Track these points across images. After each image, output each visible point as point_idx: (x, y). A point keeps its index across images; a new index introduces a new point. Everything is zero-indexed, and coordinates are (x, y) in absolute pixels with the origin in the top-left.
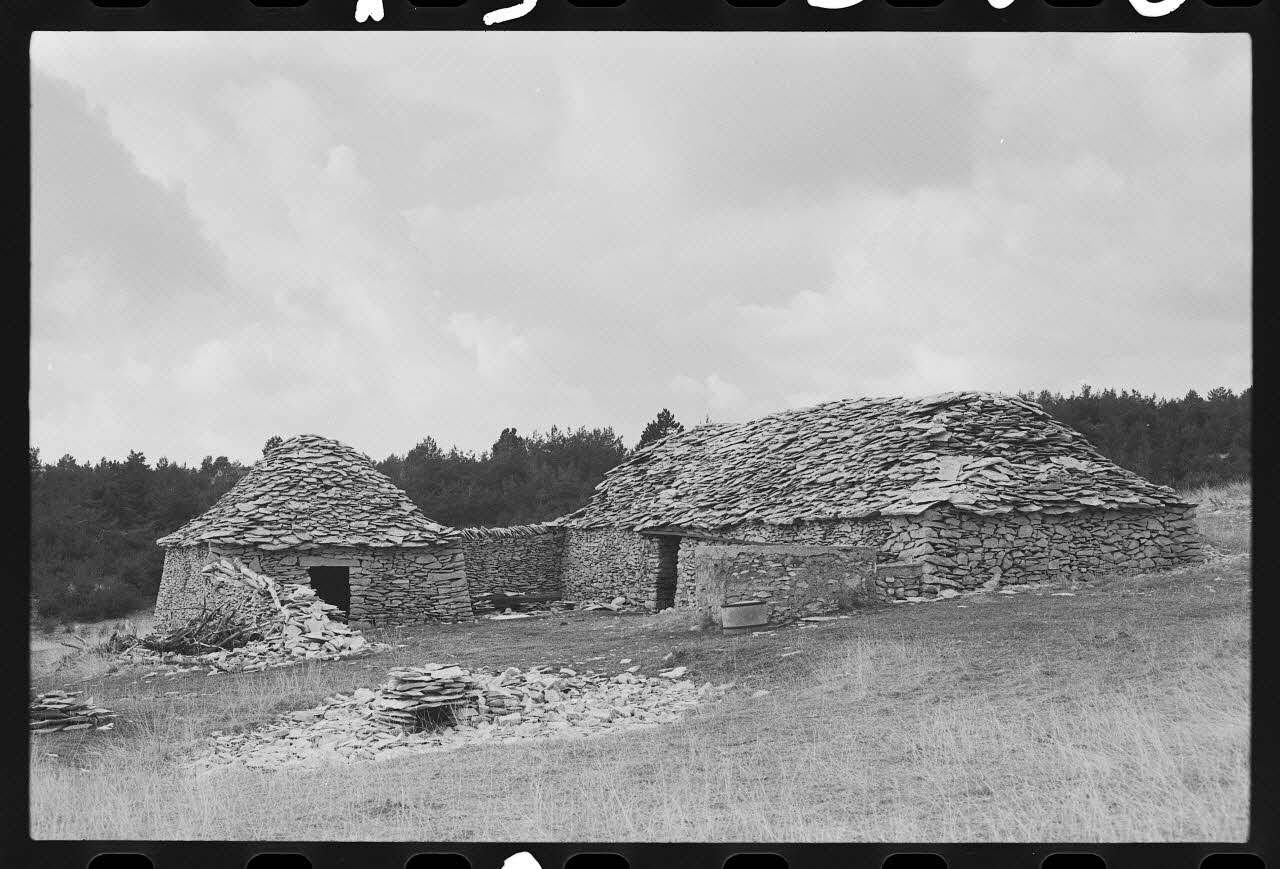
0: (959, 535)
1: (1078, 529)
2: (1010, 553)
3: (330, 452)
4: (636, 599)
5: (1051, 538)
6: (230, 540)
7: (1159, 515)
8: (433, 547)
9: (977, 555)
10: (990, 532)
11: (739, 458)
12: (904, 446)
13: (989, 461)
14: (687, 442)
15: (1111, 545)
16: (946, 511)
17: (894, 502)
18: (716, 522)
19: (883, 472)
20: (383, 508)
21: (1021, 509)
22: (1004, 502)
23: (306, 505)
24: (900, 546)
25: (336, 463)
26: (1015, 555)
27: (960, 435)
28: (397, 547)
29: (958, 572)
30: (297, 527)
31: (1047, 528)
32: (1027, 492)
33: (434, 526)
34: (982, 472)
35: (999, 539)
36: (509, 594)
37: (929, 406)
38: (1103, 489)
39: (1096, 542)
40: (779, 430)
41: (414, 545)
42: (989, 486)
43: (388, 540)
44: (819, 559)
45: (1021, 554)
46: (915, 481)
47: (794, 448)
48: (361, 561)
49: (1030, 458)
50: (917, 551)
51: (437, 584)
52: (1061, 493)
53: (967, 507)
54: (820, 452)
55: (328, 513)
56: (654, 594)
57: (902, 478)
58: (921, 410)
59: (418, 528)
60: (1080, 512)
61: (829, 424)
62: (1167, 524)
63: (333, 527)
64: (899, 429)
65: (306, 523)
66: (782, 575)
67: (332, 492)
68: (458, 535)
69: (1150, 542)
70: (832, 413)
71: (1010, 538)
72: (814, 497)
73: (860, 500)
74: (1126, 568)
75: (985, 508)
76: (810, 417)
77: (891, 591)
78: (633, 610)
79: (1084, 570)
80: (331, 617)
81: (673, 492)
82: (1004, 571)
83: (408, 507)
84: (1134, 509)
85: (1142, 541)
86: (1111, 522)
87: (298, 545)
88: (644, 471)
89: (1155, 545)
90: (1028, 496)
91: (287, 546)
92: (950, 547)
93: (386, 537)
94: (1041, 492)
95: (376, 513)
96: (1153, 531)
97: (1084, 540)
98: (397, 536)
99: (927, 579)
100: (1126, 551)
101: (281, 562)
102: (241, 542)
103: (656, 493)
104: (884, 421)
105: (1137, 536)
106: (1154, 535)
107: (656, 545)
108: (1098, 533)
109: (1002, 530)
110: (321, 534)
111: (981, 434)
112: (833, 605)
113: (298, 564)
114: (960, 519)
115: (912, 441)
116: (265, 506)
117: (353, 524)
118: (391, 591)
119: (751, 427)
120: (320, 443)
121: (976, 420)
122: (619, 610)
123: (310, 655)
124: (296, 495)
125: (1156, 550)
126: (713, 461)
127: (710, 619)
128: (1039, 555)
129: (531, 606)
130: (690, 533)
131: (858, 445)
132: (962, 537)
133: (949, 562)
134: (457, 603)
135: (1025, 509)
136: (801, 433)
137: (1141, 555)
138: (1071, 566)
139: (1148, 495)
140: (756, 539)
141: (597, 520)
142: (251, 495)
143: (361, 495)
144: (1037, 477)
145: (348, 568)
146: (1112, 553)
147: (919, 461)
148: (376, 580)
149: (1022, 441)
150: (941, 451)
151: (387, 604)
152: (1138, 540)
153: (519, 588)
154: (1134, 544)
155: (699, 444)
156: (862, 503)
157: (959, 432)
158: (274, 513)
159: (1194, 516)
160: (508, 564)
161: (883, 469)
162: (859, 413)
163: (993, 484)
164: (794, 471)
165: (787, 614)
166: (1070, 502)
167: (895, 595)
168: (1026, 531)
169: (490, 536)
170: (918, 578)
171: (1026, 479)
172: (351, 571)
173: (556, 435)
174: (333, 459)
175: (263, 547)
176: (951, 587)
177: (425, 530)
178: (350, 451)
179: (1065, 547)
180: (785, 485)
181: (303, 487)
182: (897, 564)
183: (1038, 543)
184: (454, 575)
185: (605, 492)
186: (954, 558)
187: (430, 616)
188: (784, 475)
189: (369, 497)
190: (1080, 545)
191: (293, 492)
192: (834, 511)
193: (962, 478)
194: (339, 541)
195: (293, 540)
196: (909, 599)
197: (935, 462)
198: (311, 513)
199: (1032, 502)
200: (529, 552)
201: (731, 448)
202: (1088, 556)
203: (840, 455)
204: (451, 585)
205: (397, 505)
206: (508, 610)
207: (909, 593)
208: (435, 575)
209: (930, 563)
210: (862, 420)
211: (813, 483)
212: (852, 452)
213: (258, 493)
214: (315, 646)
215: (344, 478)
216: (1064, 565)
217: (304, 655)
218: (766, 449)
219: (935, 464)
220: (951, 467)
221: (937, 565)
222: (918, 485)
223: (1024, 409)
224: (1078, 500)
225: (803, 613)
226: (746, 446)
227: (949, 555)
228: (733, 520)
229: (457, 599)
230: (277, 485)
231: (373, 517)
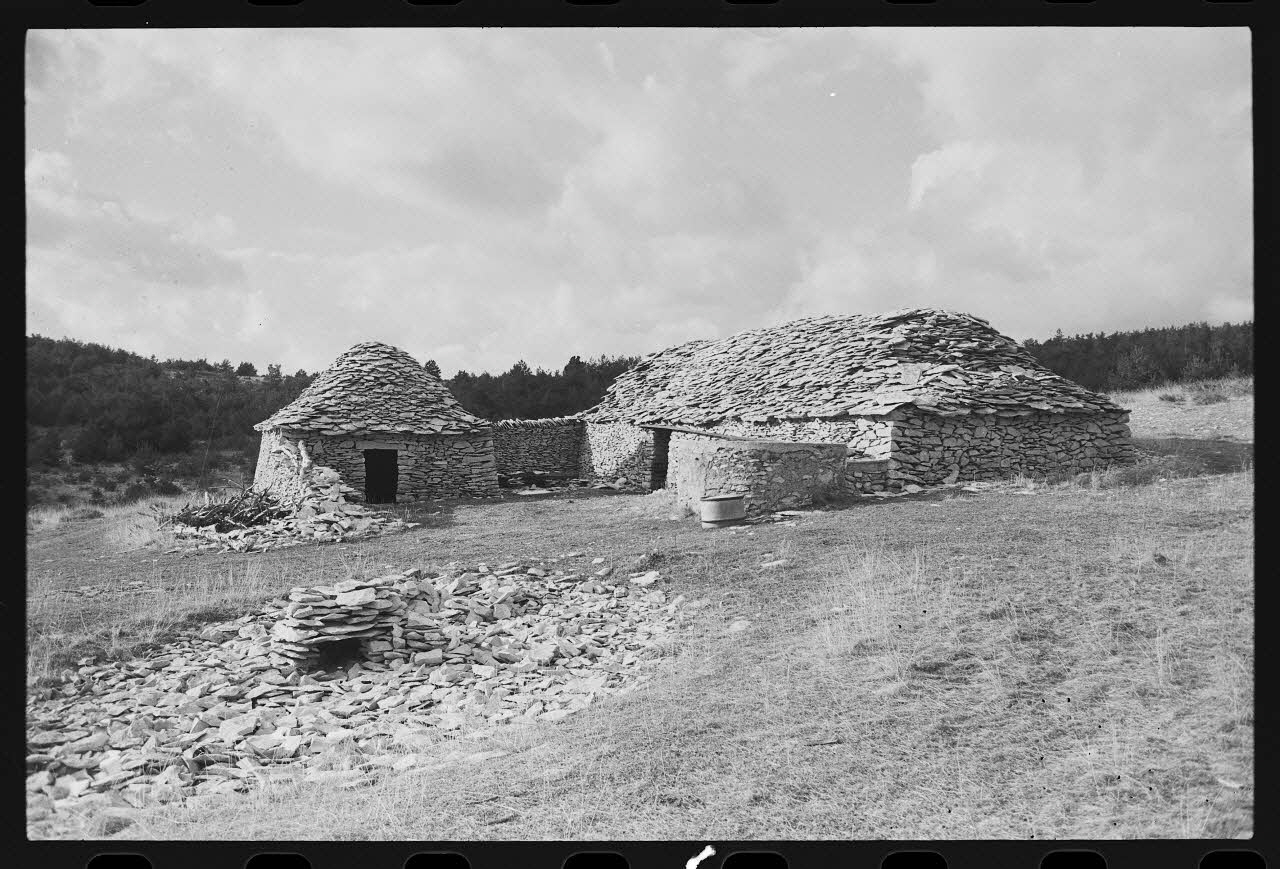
0: (922, 435)
1: (1027, 431)
2: (967, 451)
3: (386, 355)
4: (635, 480)
5: (1003, 439)
6: (295, 426)
7: (1097, 419)
8: (467, 435)
9: (937, 453)
10: (950, 431)
11: (721, 366)
12: (867, 354)
13: (946, 368)
14: (679, 354)
15: (1056, 445)
16: (910, 413)
17: (860, 403)
18: (701, 418)
19: (848, 377)
20: (428, 402)
21: (977, 411)
22: (962, 405)
23: (364, 399)
24: (866, 443)
25: (392, 364)
26: (971, 453)
27: (918, 345)
28: (437, 435)
29: (921, 468)
30: (355, 416)
31: (1000, 430)
32: (983, 396)
33: (469, 418)
34: (940, 377)
35: (957, 438)
36: (537, 472)
37: (889, 319)
38: (1049, 395)
39: (1042, 443)
40: (755, 342)
41: (451, 433)
42: (947, 390)
43: (430, 429)
44: (794, 456)
45: (977, 453)
46: (879, 384)
47: (767, 357)
48: (407, 445)
49: (980, 367)
50: (883, 448)
51: (470, 465)
52: (1013, 398)
53: (931, 409)
54: (791, 360)
55: (382, 405)
56: (649, 477)
57: (867, 382)
58: (882, 323)
59: (455, 419)
60: (1030, 416)
61: (798, 337)
62: (1104, 427)
63: (385, 417)
64: (863, 340)
65: (363, 413)
66: (759, 470)
67: (386, 389)
68: (489, 425)
69: (1090, 444)
70: (800, 328)
71: (967, 438)
72: (786, 398)
73: (827, 401)
74: (1068, 466)
75: (945, 410)
76: (781, 332)
77: (859, 485)
78: (632, 489)
79: (1032, 468)
80: (348, 498)
81: (666, 393)
82: (961, 468)
83: (449, 402)
84: (1076, 414)
85: (1083, 443)
86: (1056, 425)
87: (354, 432)
88: (644, 377)
89: (1094, 446)
90: (983, 400)
91: (344, 432)
92: (914, 445)
93: (429, 426)
94: (995, 396)
95: (422, 406)
96: (1092, 434)
97: (1032, 441)
98: (437, 425)
99: (892, 475)
100: (1068, 451)
101: (341, 446)
102: (307, 428)
103: (653, 395)
104: (846, 333)
105: (1078, 438)
106: (1093, 437)
107: (652, 436)
108: (1044, 435)
109: (961, 431)
110: (374, 422)
111: (937, 344)
112: (807, 498)
113: (354, 447)
114: (923, 419)
115: (875, 350)
116: (329, 399)
117: (401, 415)
118: (432, 471)
119: (732, 340)
120: (380, 349)
121: (932, 332)
122: (620, 489)
123: (317, 535)
124: (356, 390)
125: (1096, 452)
126: (700, 368)
127: (690, 510)
128: (992, 453)
129: (554, 482)
130: (678, 427)
131: (824, 354)
132: (925, 436)
133: (913, 459)
134: (486, 481)
135: (981, 412)
136: (774, 344)
137: (1081, 455)
138: (1020, 465)
139: (1088, 402)
140: (734, 434)
141: (607, 414)
142: (321, 390)
143: (410, 391)
144: (991, 383)
145: (396, 451)
146: (1057, 453)
147: (881, 367)
148: (420, 462)
149: (974, 350)
150: (901, 358)
151: (429, 481)
152: (1079, 442)
153: (544, 468)
154: (1075, 445)
155: (689, 355)
156: (829, 404)
157: (917, 342)
158: (336, 405)
159: (1128, 421)
160: (536, 449)
161: (849, 374)
162: (824, 328)
163: (952, 389)
164: (767, 376)
165: (763, 507)
166: (1021, 406)
167: (863, 490)
168: (982, 432)
169: (523, 426)
170: (884, 473)
171: (981, 384)
172: (400, 454)
173: (605, 360)
174: (389, 361)
175: (324, 432)
176: (914, 482)
177: (462, 421)
178: (405, 355)
179: (1015, 446)
180: (760, 387)
181: (363, 384)
182: (864, 460)
183: (992, 443)
184: (485, 458)
185: (614, 393)
186: (917, 455)
187: (465, 492)
188: (759, 379)
189: (417, 393)
190: (1029, 445)
191: (354, 388)
192: (804, 410)
193: (922, 383)
194: (388, 428)
195: (349, 427)
196: (877, 493)
197: (896, 368)
198: (367, 405)
199: (988, 405)
200: (553, 439)
201: (714, 358)
202: (1036, 456)
203: (808, 363)
204: (483, 466)
205: (441, 400)
206: (534, 486)
207: (876, 487)
208: (469, 458)
209: (895, 459)
210: (827, 333)
211: (785, 386)
212: (818, 360)
213: (326, 388)
214: (323, 527)
215: (397, 377)
216: (1015, 463)
217: (312, 535)
218: (743, 358)
219: (896, 370)
220: (911, 372)
221: (901, 462)
222: (882, 388)
223: (974, 323)
224: (1029, 404)
225: (778, 506)
226: (728, 356)
227: (913, 453)
228: (716, 417)
229: (486, 478)
230: (341, 382)
231: (420, 409)
